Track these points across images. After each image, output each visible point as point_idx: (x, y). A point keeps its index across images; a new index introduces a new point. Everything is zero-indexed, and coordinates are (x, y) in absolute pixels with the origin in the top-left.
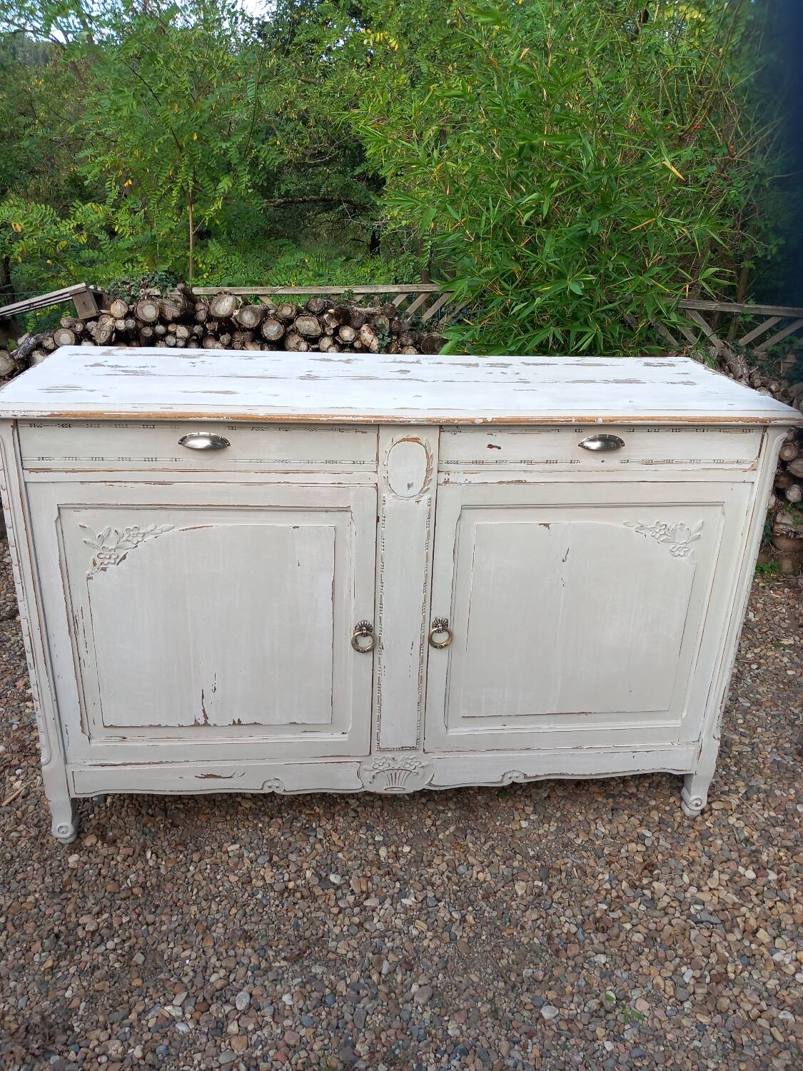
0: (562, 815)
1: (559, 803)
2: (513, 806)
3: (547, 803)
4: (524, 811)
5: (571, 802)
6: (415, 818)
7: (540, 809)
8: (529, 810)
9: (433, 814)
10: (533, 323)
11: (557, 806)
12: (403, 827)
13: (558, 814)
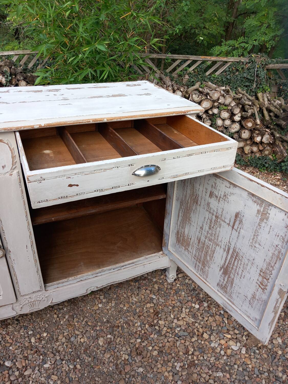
0: (117, 296)
1: (115, 290)
2: (95, 297)
3: (110, 291)
4: (100, 299)
5: (120, 288)
6: (48, 315)
7: (107, 295)
8: (102, 297)
9: (57, 311)
10: (78, 67)
11: (114, 292)
12: (43, 322)
13: (115, 296)
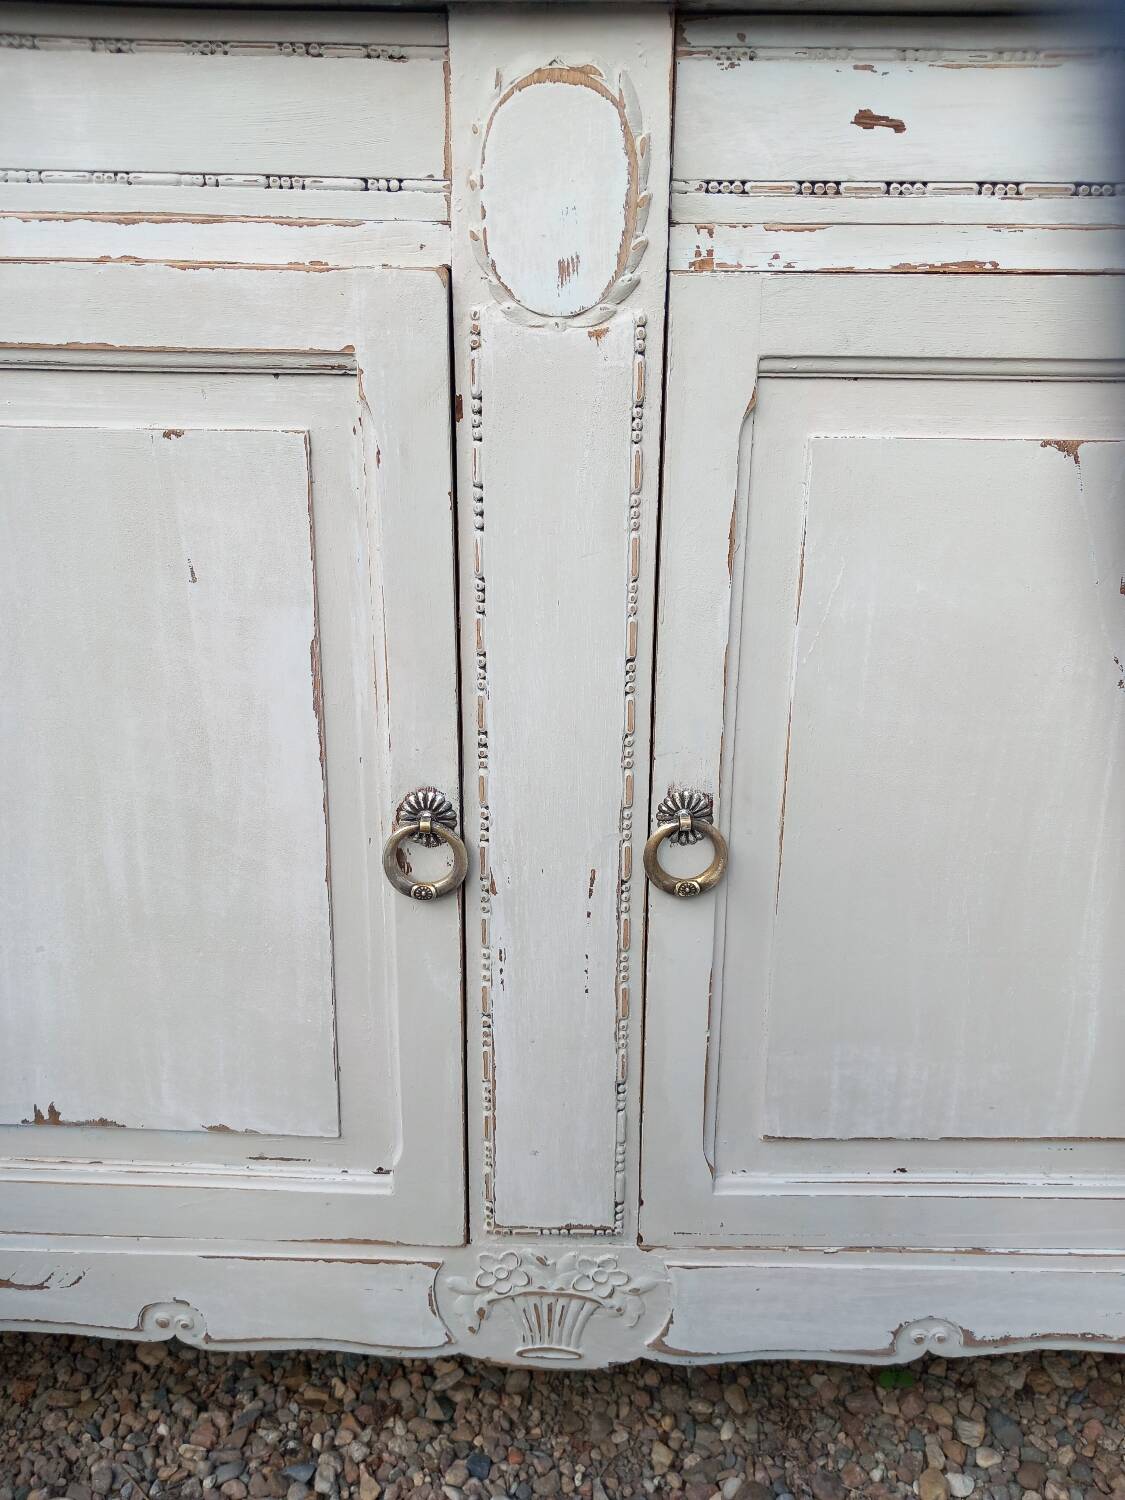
0: (1079, 1459)
1: (1062, 1413)
2: (922, 1417)
3: (1026, 1411)
4: (955, 1436)
5: (1099, 1412)
6: (621, 1437)
7: (1007, 1431)
8: (972, 1431)
9: (676, 1426)
11: (1058, 1423)
12: (580, 1468)
13: (1066, 1457)
